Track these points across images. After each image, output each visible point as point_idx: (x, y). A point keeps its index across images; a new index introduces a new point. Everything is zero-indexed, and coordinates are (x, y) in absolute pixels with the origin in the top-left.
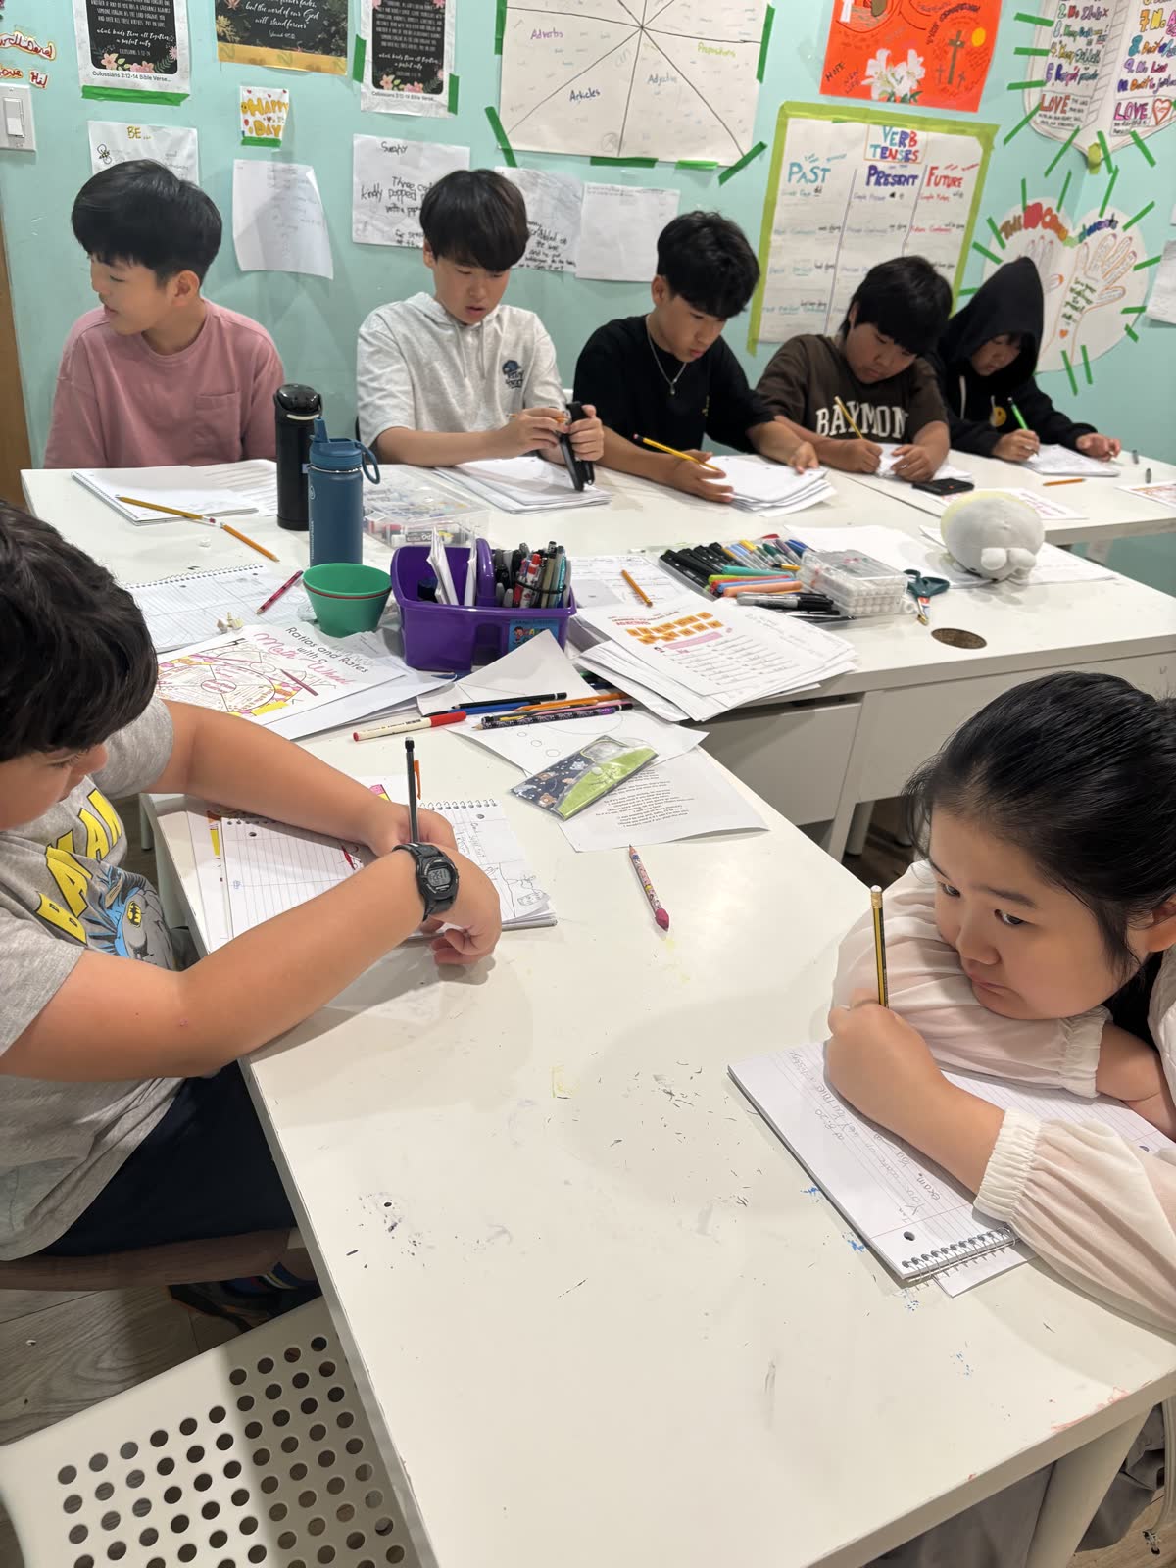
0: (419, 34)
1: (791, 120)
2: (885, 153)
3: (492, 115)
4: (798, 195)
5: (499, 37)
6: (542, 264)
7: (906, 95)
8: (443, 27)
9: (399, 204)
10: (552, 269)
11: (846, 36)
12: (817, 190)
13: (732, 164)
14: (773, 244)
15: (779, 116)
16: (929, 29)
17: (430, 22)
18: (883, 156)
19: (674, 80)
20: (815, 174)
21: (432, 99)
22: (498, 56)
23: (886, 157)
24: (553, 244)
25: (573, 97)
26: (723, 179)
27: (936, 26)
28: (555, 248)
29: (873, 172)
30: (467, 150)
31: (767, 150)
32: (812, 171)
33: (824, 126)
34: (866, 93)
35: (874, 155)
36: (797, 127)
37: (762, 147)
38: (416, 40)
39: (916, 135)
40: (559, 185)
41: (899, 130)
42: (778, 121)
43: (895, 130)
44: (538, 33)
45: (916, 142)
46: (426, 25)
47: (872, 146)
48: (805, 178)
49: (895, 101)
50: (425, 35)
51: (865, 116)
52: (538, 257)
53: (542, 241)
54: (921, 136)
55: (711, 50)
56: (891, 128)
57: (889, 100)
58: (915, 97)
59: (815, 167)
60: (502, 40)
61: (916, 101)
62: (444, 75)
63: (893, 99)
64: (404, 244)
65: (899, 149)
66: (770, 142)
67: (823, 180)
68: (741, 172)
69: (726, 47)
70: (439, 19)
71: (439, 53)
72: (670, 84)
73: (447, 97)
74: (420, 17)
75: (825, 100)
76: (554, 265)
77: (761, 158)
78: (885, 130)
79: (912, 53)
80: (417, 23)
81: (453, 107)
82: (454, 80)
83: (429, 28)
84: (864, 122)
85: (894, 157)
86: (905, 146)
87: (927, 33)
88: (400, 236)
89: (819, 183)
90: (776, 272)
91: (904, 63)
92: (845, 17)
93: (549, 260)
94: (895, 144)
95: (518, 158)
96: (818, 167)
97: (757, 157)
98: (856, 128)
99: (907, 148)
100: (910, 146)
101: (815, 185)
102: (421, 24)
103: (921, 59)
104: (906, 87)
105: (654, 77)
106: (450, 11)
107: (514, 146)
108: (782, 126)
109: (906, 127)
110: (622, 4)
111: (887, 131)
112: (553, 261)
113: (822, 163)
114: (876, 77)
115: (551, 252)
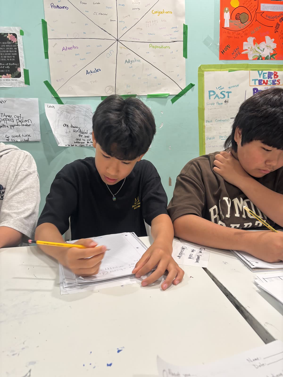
0: (6, 54)
1: (205, 73)
2: (260, 82)
3: (47, 84)
4: (216, 104)
5: (46, 52)
6: (83, 144)
7: (268, 56)
8: (17, 50)
9: (5, 124)
10: (88, 146)
11: (229, 33)
12: (225, 102)
13: (177, 94)
14: (206, 127)
15: (199, 71)
16: (274, 26)
17: (11, 49)
18: (260, 84)
19: (139, 61)
20: (223, 94)
21: (16, 80)
22: (47, 59)
23: (262, 84)
24: (86, 135)
25: (87, 73)
26: (173, 101)
27: (278, 24)
28: (88, 137)
29: (255, 91)
30: (37, 99)
31: (195, 86)
32: (221, 93)
33: (224, 74)
34: (245, 57)
35: (255, 84)
36: (208, 76)
37: (192, 85)
38: (5, 57)
39: (277, 73)
40: (85, 109)
41: (267, 72)
42: (199, 74)
43: (264, 72)
44: (65, 48)
45: (278, 76)
46: (9, 50)
47: (253, 80)
48: (218, 97)
49: (262, 59)
50: (9, 54)
51: (247, 67)
52: (80, 141)
53: (81, 134)
54: (279, 73)
55: (157, 47)
56: (262, 71)
57: (258, 59)
58: (272, 56)
59: (222, 92)
60: (47, 53)
61: (274, 58)
62: (21, 70)
63: (261, 58)
64: (10, 141)
65: (268, 80)
66: (195, 83)
67: (228, 97)
68: (183, 97)
69: (165, 45)
70: (15, 47)
71: (17, 60)
72: (137, 62)
73: (24, 79)
74: (6, 47)
75: (223, 62)
76: (88, 144)
77: (193, 90)
78: (259, 73)
79: (267, 38)
80: (4, 50)
81: (27, 82)
82: (26, 72)
83: (10, 51)
84: (247, 70)
85: (266, 84)
86: (271, 78)
87: (274, 28)
88: (8, 137)
89: (226, 98)
90: (210, 139)
91: (264, 43)
92: (227, 25)
93: (86, 143)
94: (266, 78)
95: (63, 100)
96: (225, 92)
97: (190, 90)
98: (243, 73)
99: (273, 79)
100: (275, 78)
101: (224, 100)
102: (6, 50)
103: (273, 40)
104: (267, 52)
105: (128, 60)
106: (20, 44)
107: (60, 96)
108: (201, 76)
109: (271, 70)
110: (105, 31)
111: (260, 73)
112: (88, 142)
113: (226, 90)
114: (249, 49)
115: (86, 139)
